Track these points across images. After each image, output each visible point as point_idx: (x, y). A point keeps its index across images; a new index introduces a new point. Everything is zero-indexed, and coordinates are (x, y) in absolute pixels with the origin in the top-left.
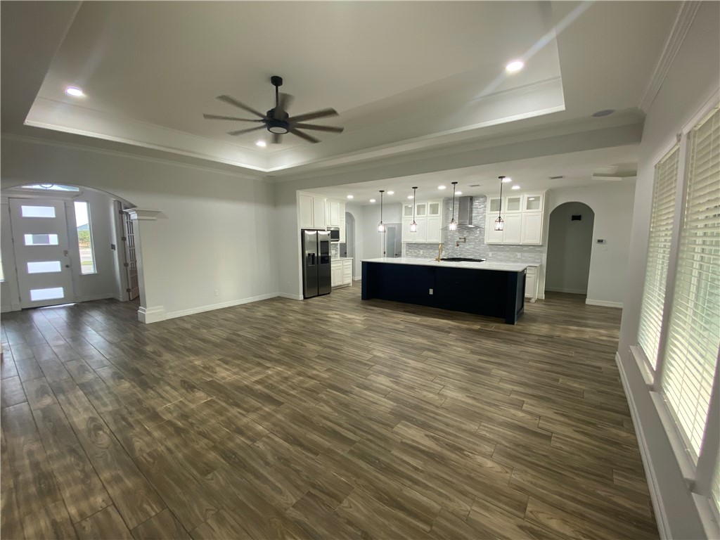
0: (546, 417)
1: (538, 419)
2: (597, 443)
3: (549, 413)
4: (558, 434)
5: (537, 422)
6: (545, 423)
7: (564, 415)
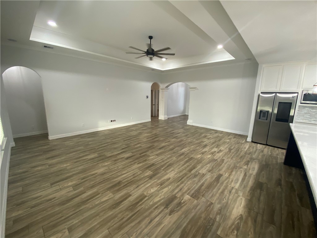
0: (58, 192)
1: (61, 188)
2: (29, 197)
3: (57, 195)
4: (49, 188)
5: (61, 187)
6: (57, 189)
7: (50, 200)
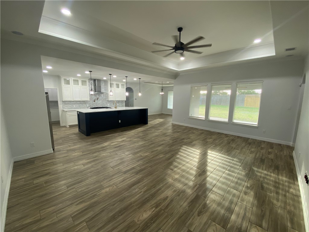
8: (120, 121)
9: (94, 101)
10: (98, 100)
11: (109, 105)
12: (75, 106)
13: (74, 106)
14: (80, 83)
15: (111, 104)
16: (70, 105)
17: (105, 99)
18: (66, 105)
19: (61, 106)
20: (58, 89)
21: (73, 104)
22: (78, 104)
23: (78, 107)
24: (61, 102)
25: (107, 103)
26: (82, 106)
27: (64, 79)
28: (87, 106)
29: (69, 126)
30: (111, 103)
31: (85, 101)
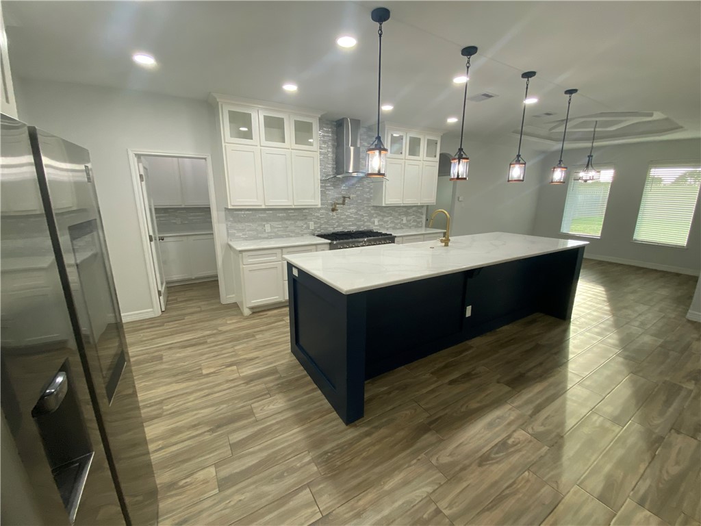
8: (468, 313)
9: (333, 210)
10: (343, 204)
11: (376, 223)
12: (271, 226)
13: (268, 228)
14: (289, 131)
15: (386, 219)
16: (254, 226)
17: (368, 200)
18: (240, 226)
19: (220, 227)
20: (209, 159)
21: (263, 219)
22: (282, 219)
23: (280, 233)
24: (223, 213)
25: (371, 216)
26: (292, 228)
27: (230, 112)
28: (308, 228)
29: (251, 308)
30: (384, 216)
31: (304, 209)
